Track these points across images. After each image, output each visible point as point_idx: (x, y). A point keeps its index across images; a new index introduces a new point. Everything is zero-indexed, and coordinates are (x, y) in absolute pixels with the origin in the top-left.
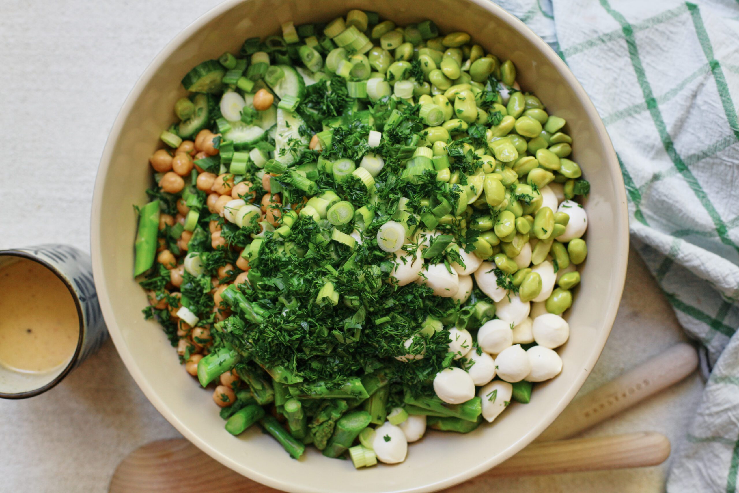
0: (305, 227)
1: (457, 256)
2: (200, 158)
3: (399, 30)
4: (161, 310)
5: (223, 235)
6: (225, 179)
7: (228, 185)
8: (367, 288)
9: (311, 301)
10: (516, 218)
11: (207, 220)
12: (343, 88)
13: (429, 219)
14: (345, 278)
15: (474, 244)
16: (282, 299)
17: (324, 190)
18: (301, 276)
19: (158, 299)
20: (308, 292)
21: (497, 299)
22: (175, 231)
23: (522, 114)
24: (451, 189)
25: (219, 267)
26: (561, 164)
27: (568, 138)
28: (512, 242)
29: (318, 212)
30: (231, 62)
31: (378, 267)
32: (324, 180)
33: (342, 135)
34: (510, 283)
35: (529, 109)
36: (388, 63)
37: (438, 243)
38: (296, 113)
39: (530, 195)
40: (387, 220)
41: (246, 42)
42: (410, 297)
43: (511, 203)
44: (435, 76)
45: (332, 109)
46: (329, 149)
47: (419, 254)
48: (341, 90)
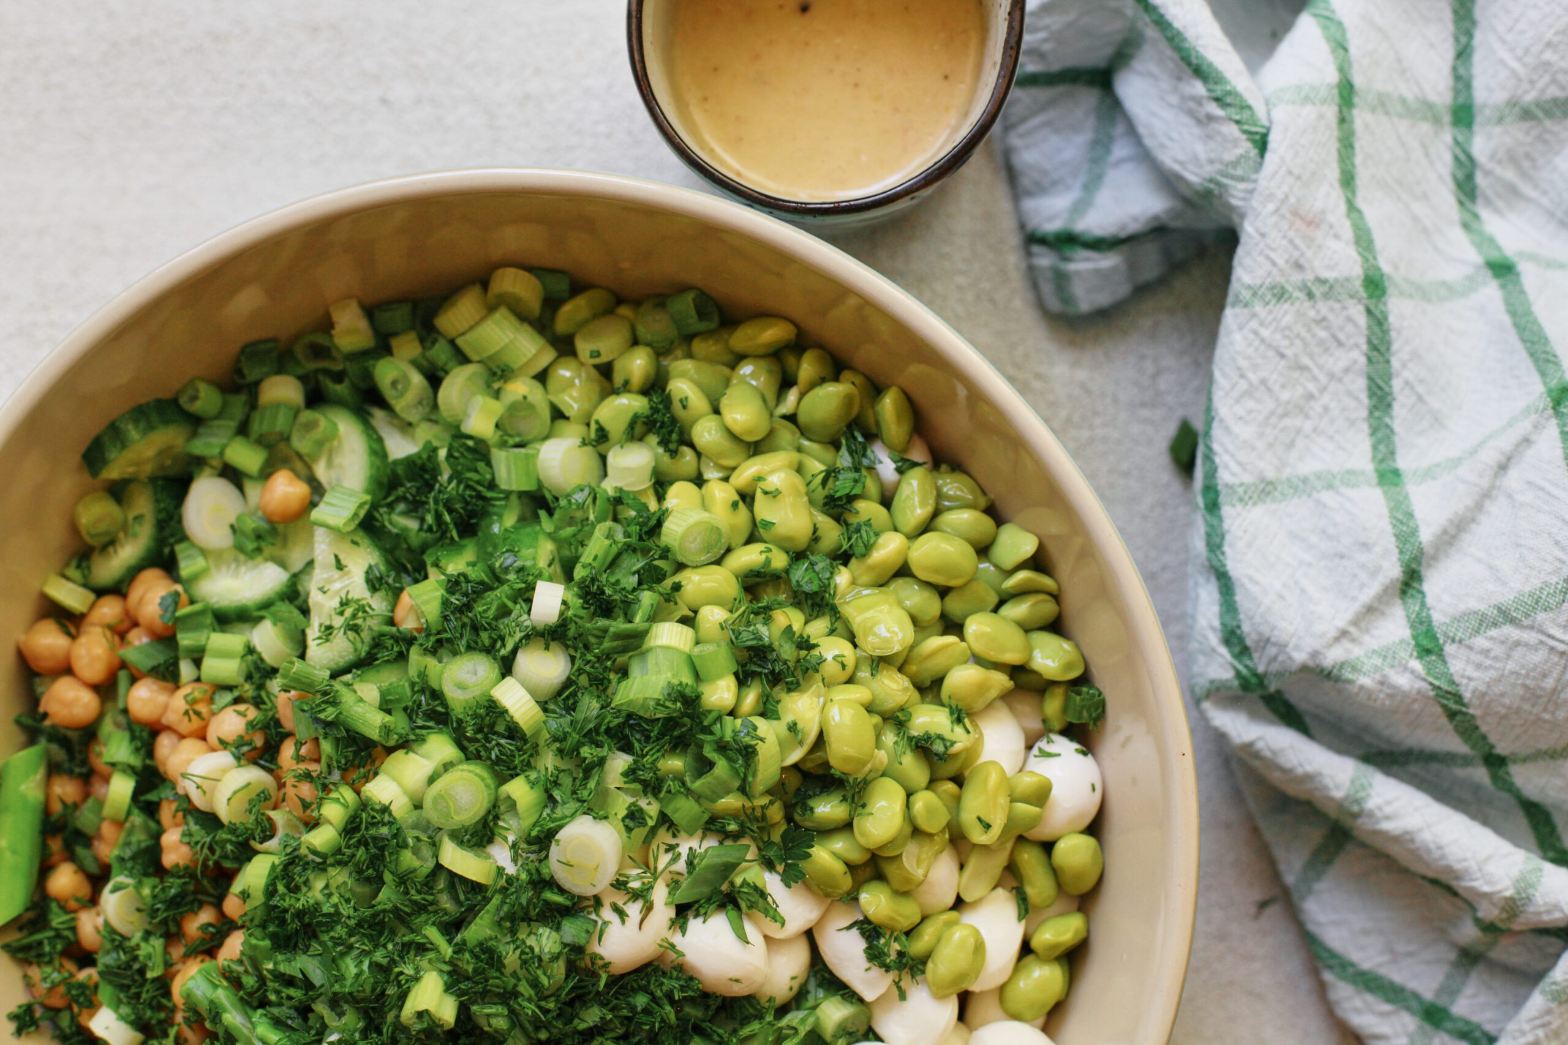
0: (373, 831)
1: (757, 896)
2: (137, 643)
3: (624, 311)
4: (57, 1011)
5: (186, 839)
6: (189, 698)
7: (198, 714)
8: (524, 988)
9: (390, 1017)
10: (909, 795)
11: (152, 797)
12: (481, 465)
13: (684, 809)
14: (468, 962)
15: (803, 865)
16: (321, 1008)
17: (424, 732)
18: (365, 953)
19: (47, 985)
20: (383, 993)
21: (869, 996)
22: (85, 819)
23: (927, 527)
24: (735, 733)
25: (183, 915)
26: (1029, 650)
27: (1046, 582)
28: (900, 855)
29: (405, 792)
30: (207, 400)
31: (554, 934)
32: (424, 707)
33: (466, 595)
34: (901, 954)
35: (949, 509)
36: (595, 397)
37: (708, 868)
38: (361, 533)
39: (947, 735)
40: (573, 816)
41: (244, 349)
42: (641, 1001)
43: (896, 758)
44: (706, 432)
45: (446, 524)
46: (434, 631)
47: (660, 894)
48: (476, 471)
